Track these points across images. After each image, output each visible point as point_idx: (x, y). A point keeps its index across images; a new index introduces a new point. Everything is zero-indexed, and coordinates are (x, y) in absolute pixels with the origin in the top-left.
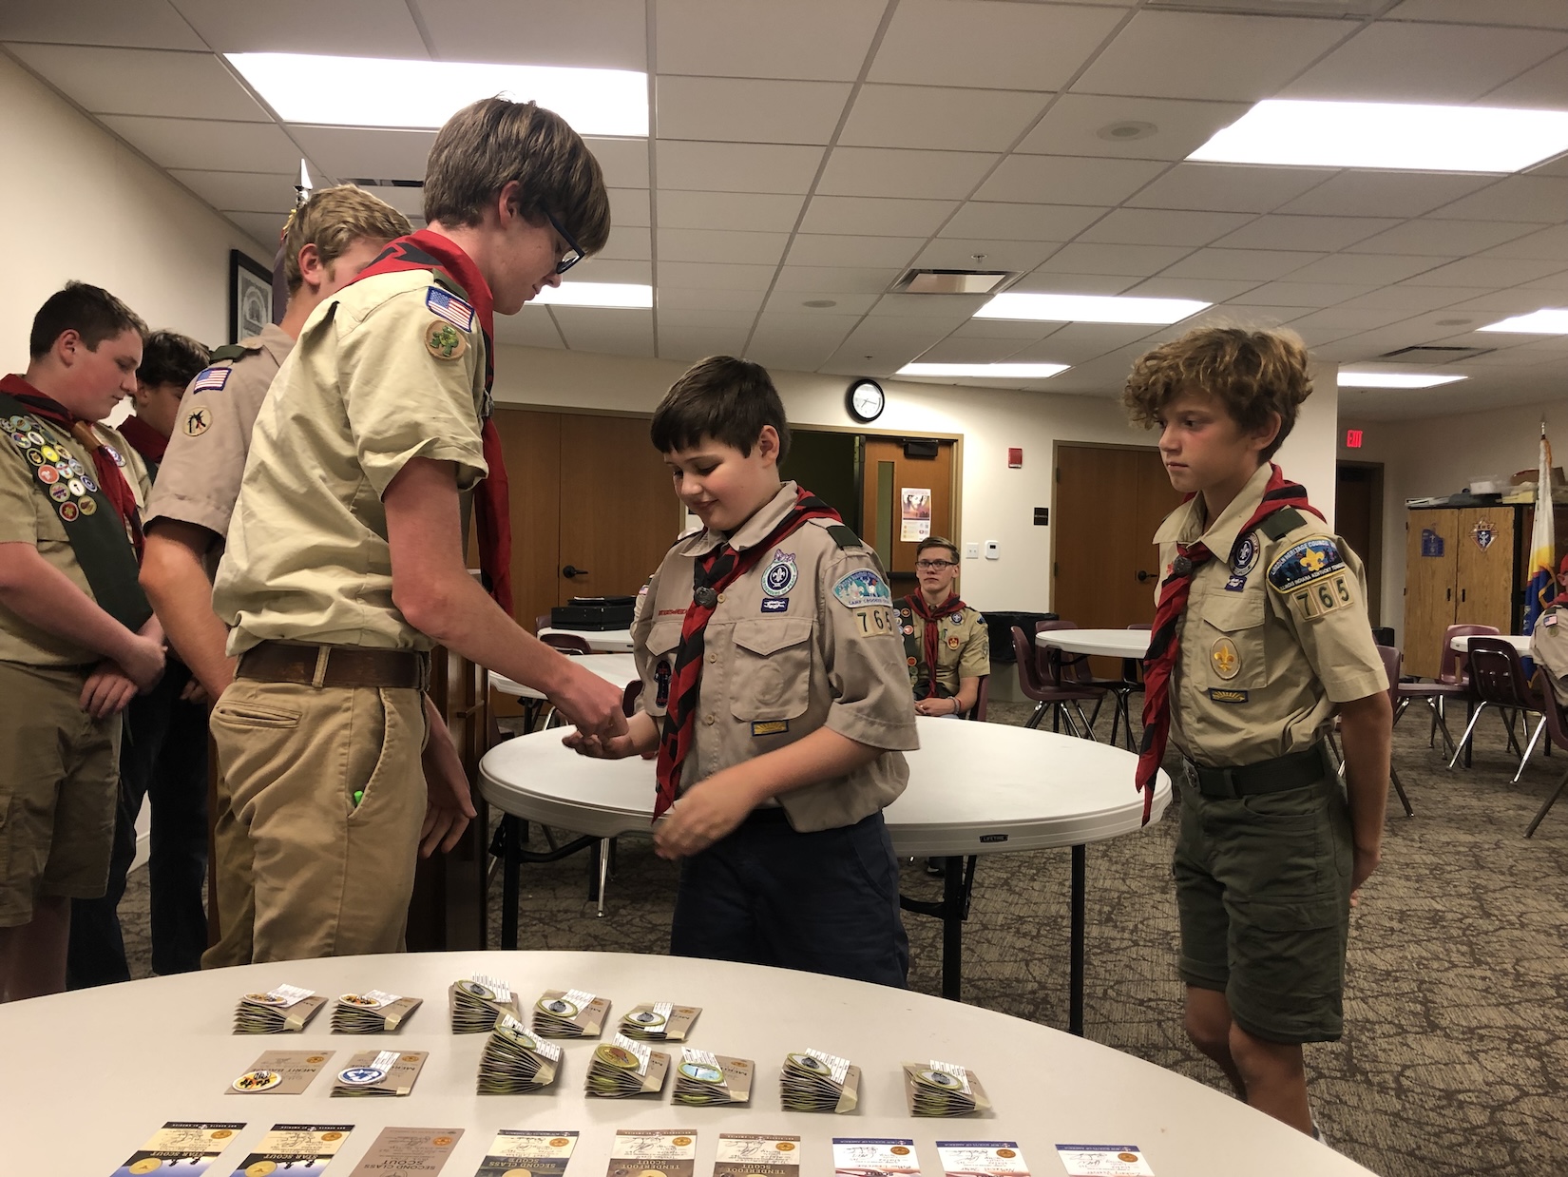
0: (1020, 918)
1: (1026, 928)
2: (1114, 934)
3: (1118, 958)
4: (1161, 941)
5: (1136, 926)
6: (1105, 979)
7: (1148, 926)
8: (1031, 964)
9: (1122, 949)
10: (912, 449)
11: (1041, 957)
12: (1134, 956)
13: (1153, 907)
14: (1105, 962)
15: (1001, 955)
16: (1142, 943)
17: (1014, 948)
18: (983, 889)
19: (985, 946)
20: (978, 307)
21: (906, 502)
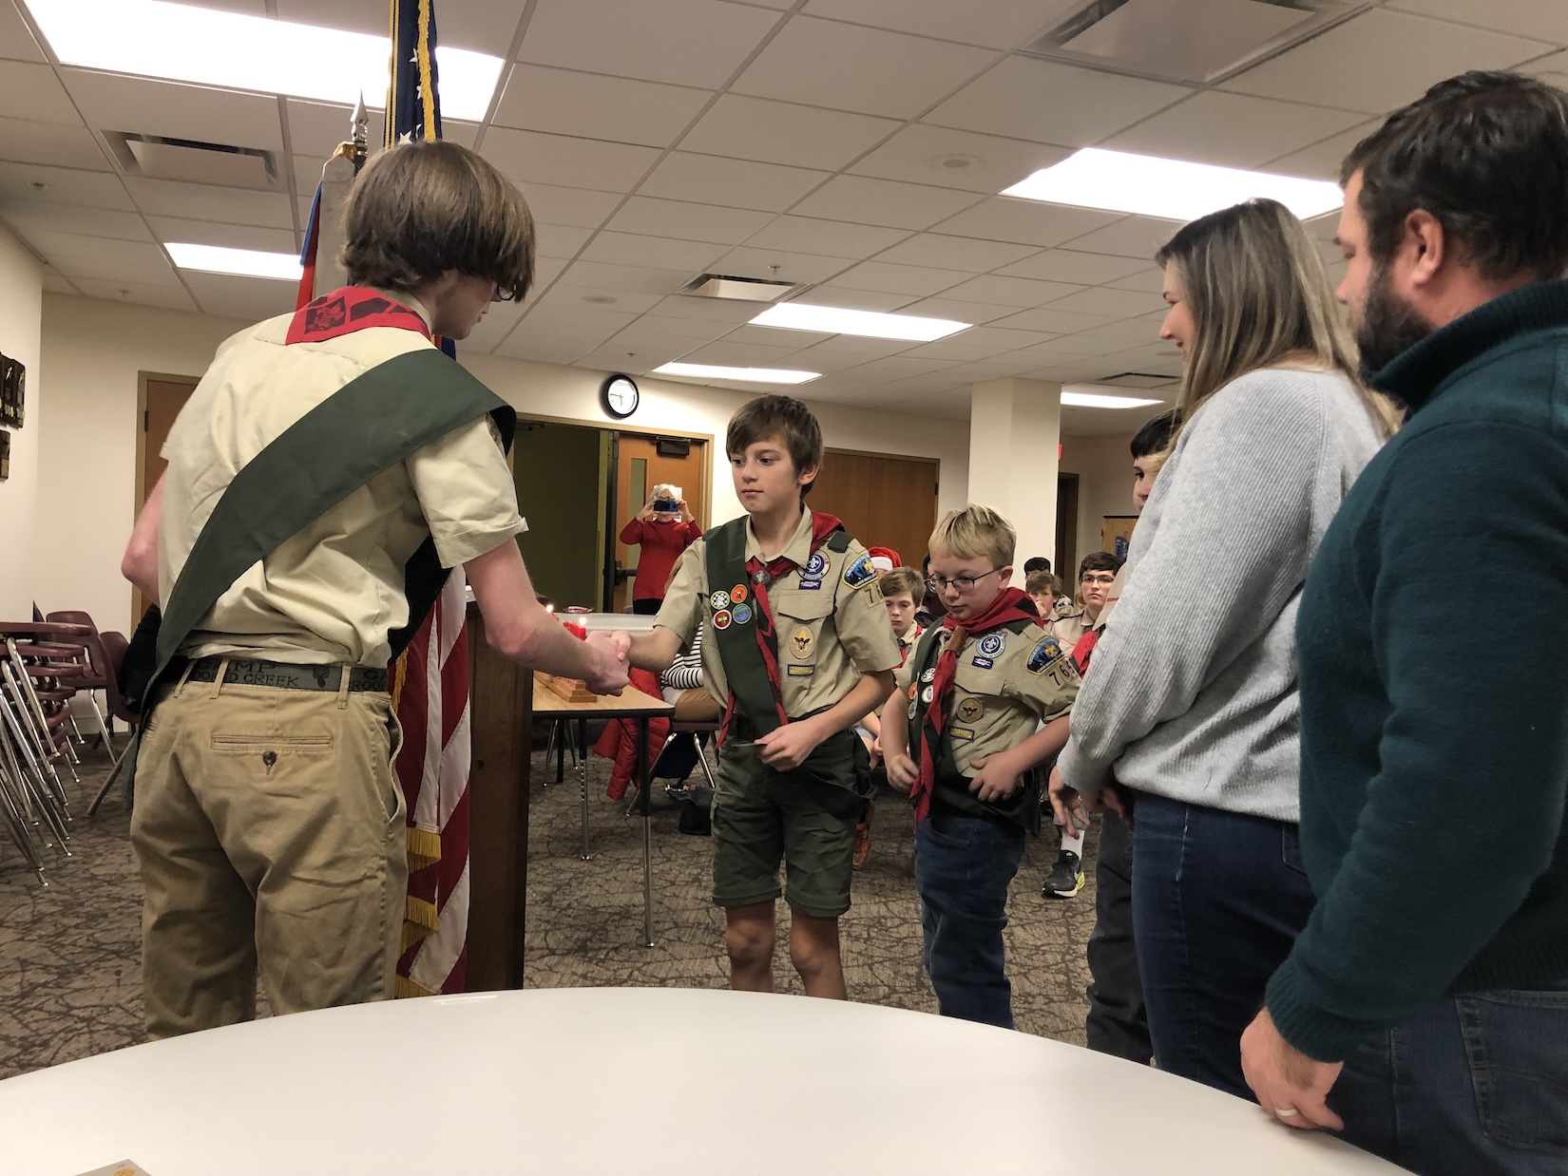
10: (665, 447)
20: (756, 314)
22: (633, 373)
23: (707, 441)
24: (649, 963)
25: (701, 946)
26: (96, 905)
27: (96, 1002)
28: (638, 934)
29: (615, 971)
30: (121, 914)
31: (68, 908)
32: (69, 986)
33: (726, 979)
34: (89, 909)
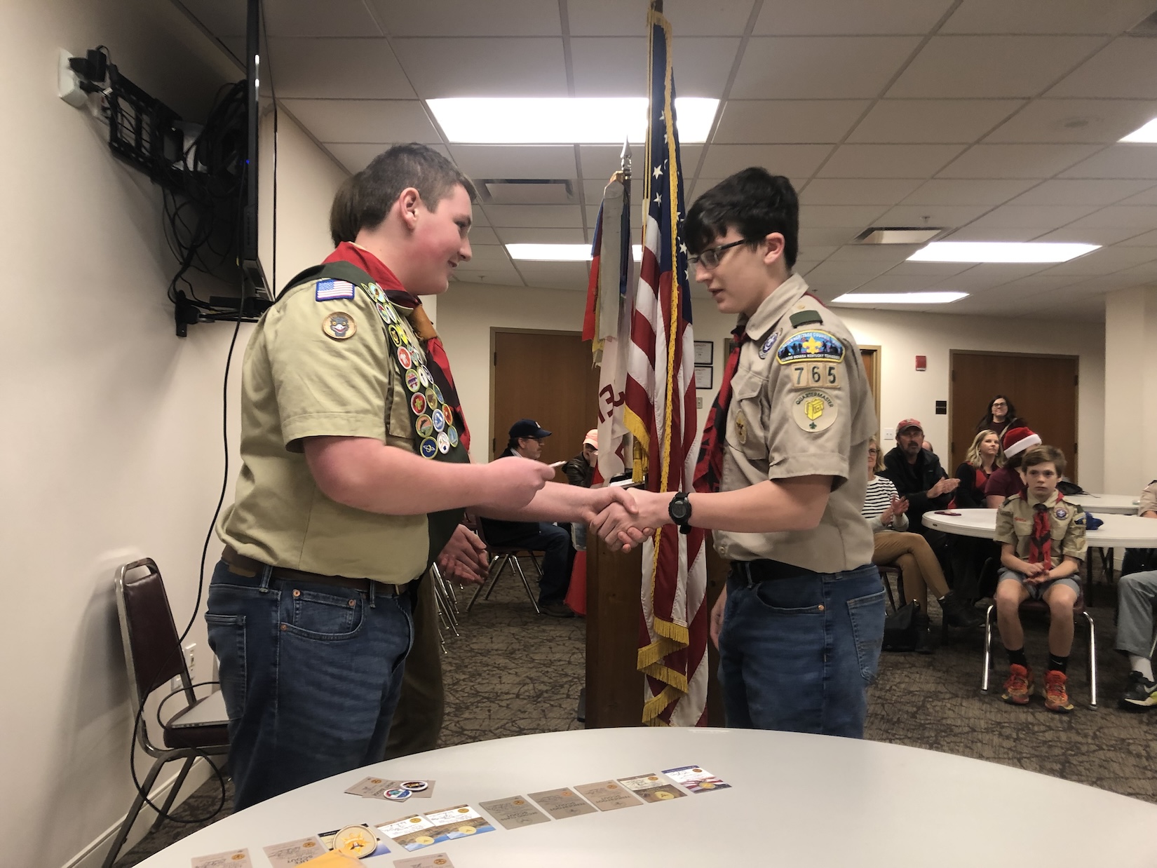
0: (999, 723)
1: (1007, 731)
2: (1079, 739)
3: (1091, 759)
4: (1120, 746)
5: (1095, 733)
6: (1087, 776)
7: (1104, 733)
8: (1022, 761)
9: (1091, 752)
11: (1028, 756)
12: (1103, 758)
13: (1102, 718)
14: (1082, 762)
15: (994, 752)
16: (1104, 747)
17: (1003, 747)
18: (959, 699)
19: (979, 744)
20: (911, 253)
23: (876, 350)
26: (474, 668)
27: (478, 727)
30: (488, 674)
31: (459, 668)
32: (462, 716)
34: (470, 670)
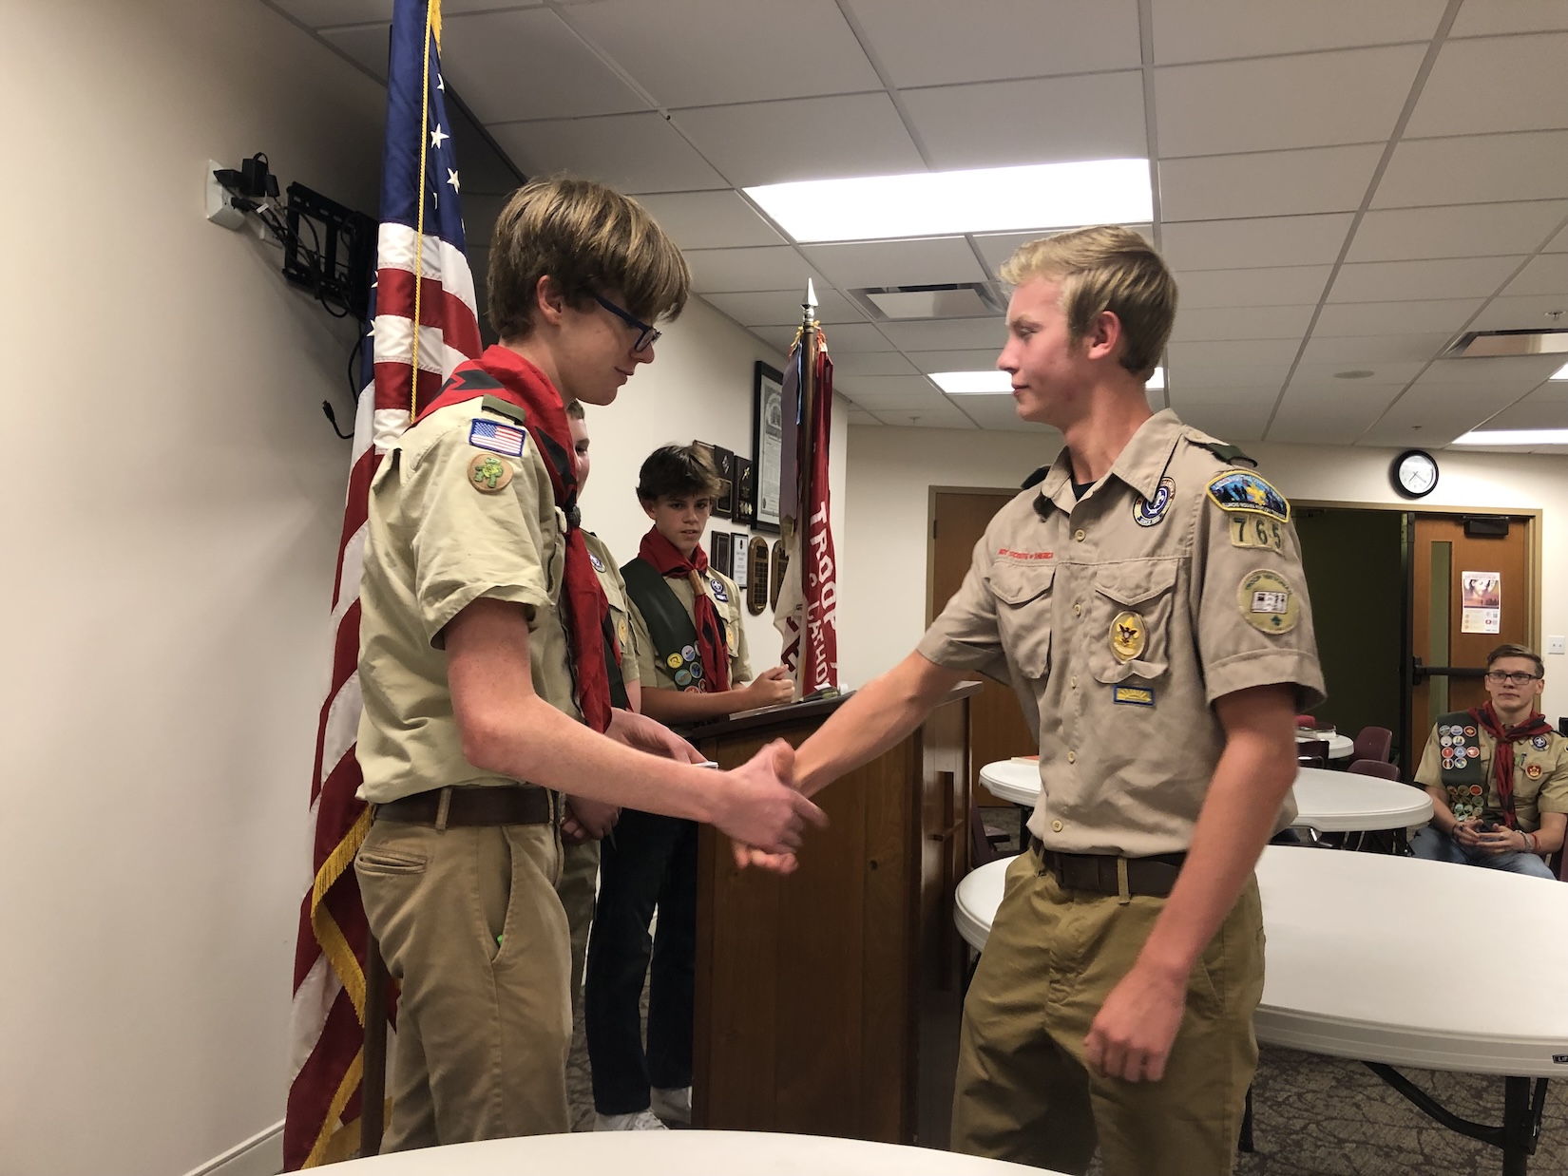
10: (1474, 527)
20: (1556, 368)
21: (1468, 587)
22: (1432, 446)
23: (1533, 517)
24: (1332, 1119)
25: (1407, 1113)
28: (1334, 1083)
29: (1289, 1119)
33: (1421, 1157)
